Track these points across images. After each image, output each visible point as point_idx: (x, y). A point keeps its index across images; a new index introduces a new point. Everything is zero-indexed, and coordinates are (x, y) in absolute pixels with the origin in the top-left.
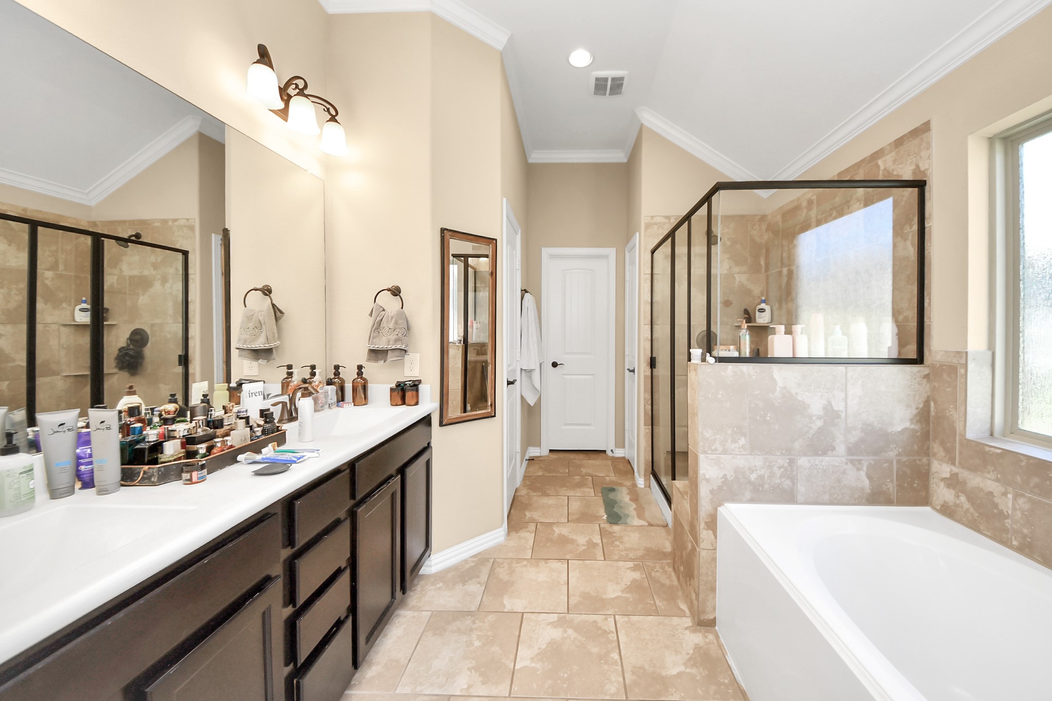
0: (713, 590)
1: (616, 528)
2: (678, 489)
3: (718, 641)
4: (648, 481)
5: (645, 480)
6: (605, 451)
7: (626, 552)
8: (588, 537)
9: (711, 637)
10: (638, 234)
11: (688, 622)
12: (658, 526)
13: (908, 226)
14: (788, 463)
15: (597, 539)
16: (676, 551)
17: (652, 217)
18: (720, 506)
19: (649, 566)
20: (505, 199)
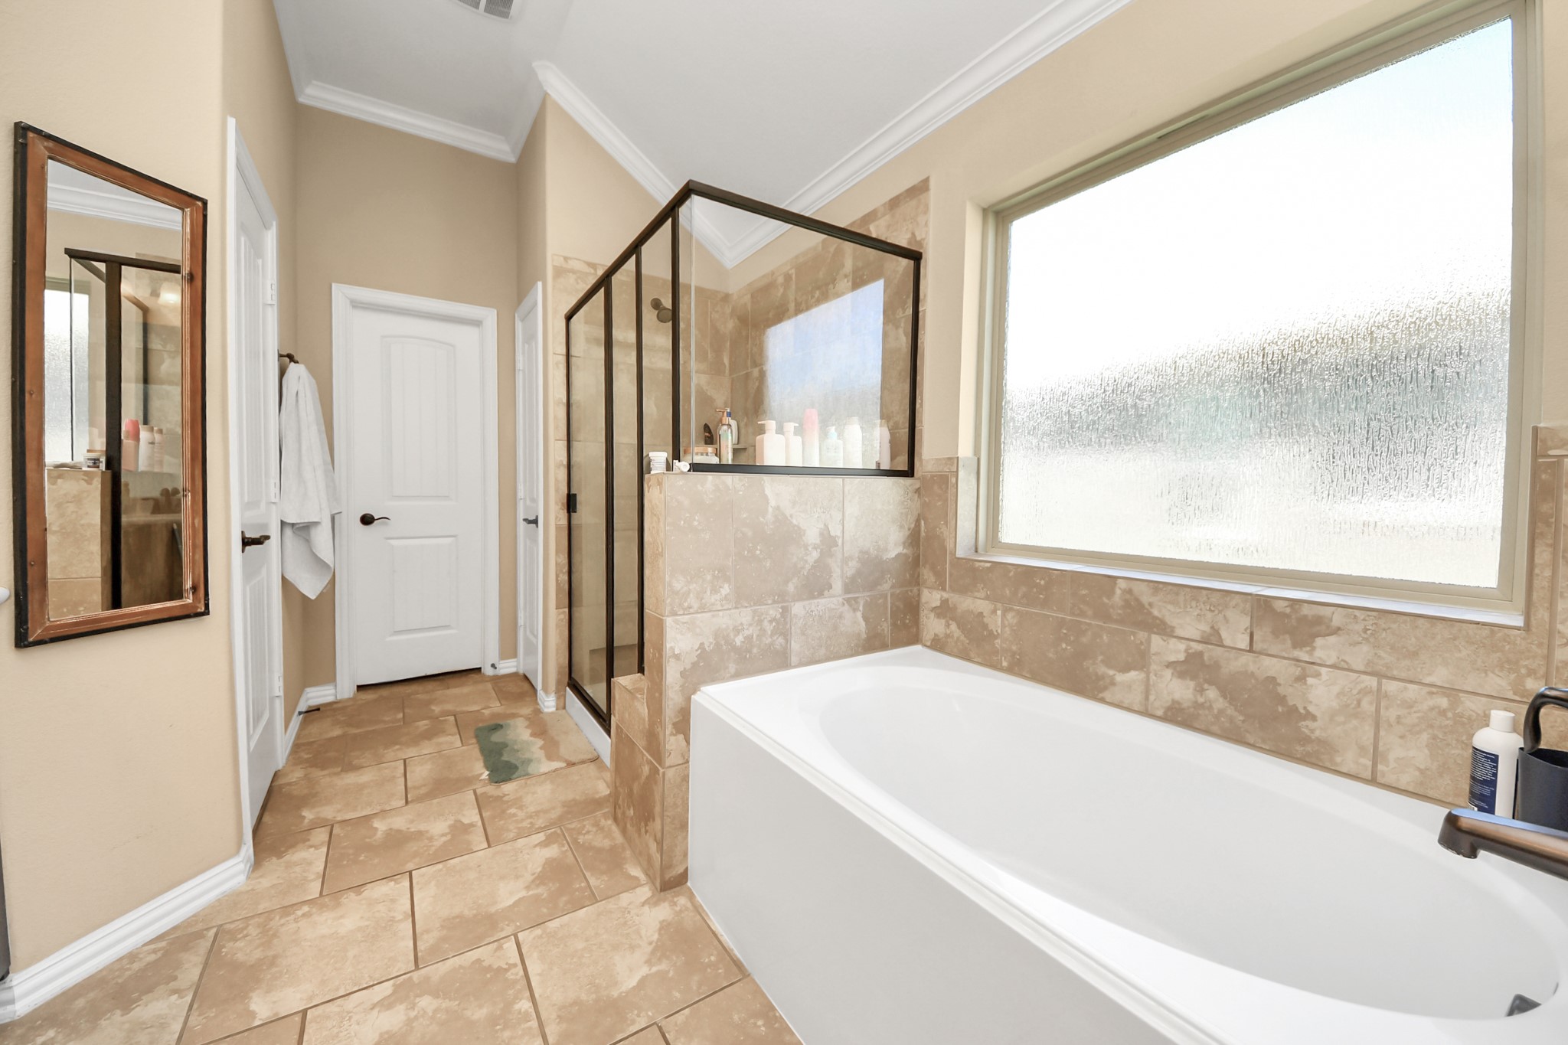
0: (684, 826)
1: (508, 788)
2: (624, 687)
3: (692, 903)
4: (562, 700)
5: (558, 698)
6: (479, 669)
7: (529, 821)
8: (453, 818)
9: (682, 901)
10: (540, 284)
11: (645, 892)
12: (583, 762)
13: (900, 309)
14: (780, 613)
15: (471, 816)
16: (619, 789)
17: (566, 259)
18: (694, 692)
19: (573, 829)
20: (232, 122)
